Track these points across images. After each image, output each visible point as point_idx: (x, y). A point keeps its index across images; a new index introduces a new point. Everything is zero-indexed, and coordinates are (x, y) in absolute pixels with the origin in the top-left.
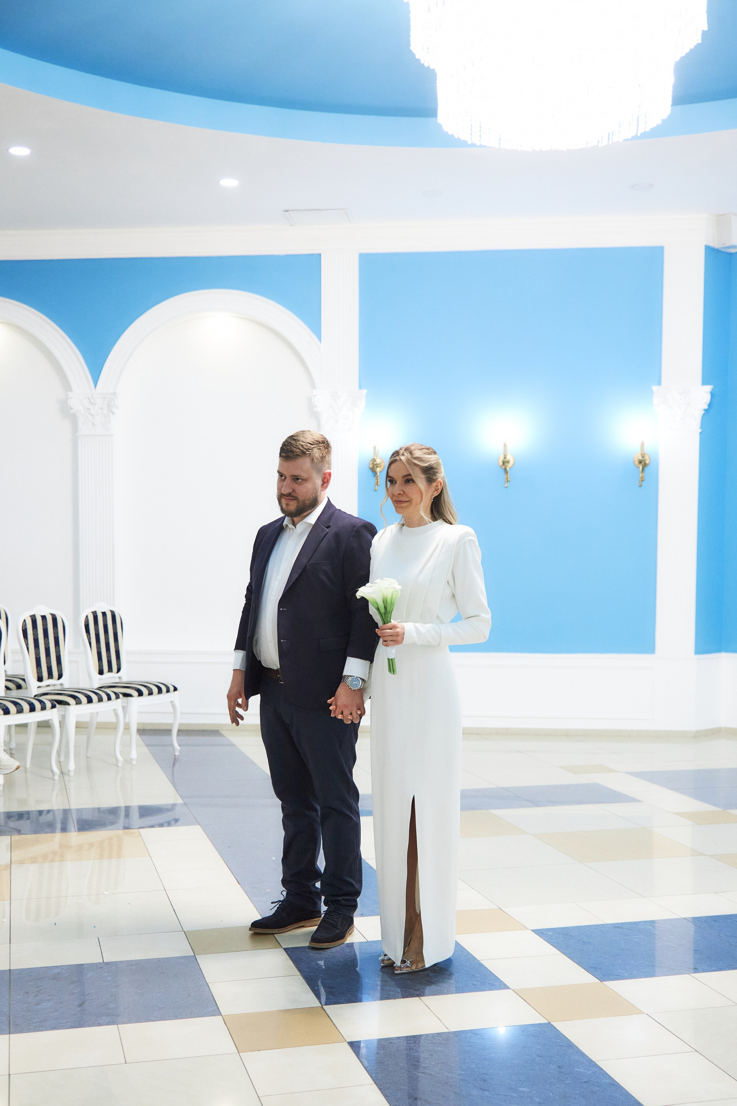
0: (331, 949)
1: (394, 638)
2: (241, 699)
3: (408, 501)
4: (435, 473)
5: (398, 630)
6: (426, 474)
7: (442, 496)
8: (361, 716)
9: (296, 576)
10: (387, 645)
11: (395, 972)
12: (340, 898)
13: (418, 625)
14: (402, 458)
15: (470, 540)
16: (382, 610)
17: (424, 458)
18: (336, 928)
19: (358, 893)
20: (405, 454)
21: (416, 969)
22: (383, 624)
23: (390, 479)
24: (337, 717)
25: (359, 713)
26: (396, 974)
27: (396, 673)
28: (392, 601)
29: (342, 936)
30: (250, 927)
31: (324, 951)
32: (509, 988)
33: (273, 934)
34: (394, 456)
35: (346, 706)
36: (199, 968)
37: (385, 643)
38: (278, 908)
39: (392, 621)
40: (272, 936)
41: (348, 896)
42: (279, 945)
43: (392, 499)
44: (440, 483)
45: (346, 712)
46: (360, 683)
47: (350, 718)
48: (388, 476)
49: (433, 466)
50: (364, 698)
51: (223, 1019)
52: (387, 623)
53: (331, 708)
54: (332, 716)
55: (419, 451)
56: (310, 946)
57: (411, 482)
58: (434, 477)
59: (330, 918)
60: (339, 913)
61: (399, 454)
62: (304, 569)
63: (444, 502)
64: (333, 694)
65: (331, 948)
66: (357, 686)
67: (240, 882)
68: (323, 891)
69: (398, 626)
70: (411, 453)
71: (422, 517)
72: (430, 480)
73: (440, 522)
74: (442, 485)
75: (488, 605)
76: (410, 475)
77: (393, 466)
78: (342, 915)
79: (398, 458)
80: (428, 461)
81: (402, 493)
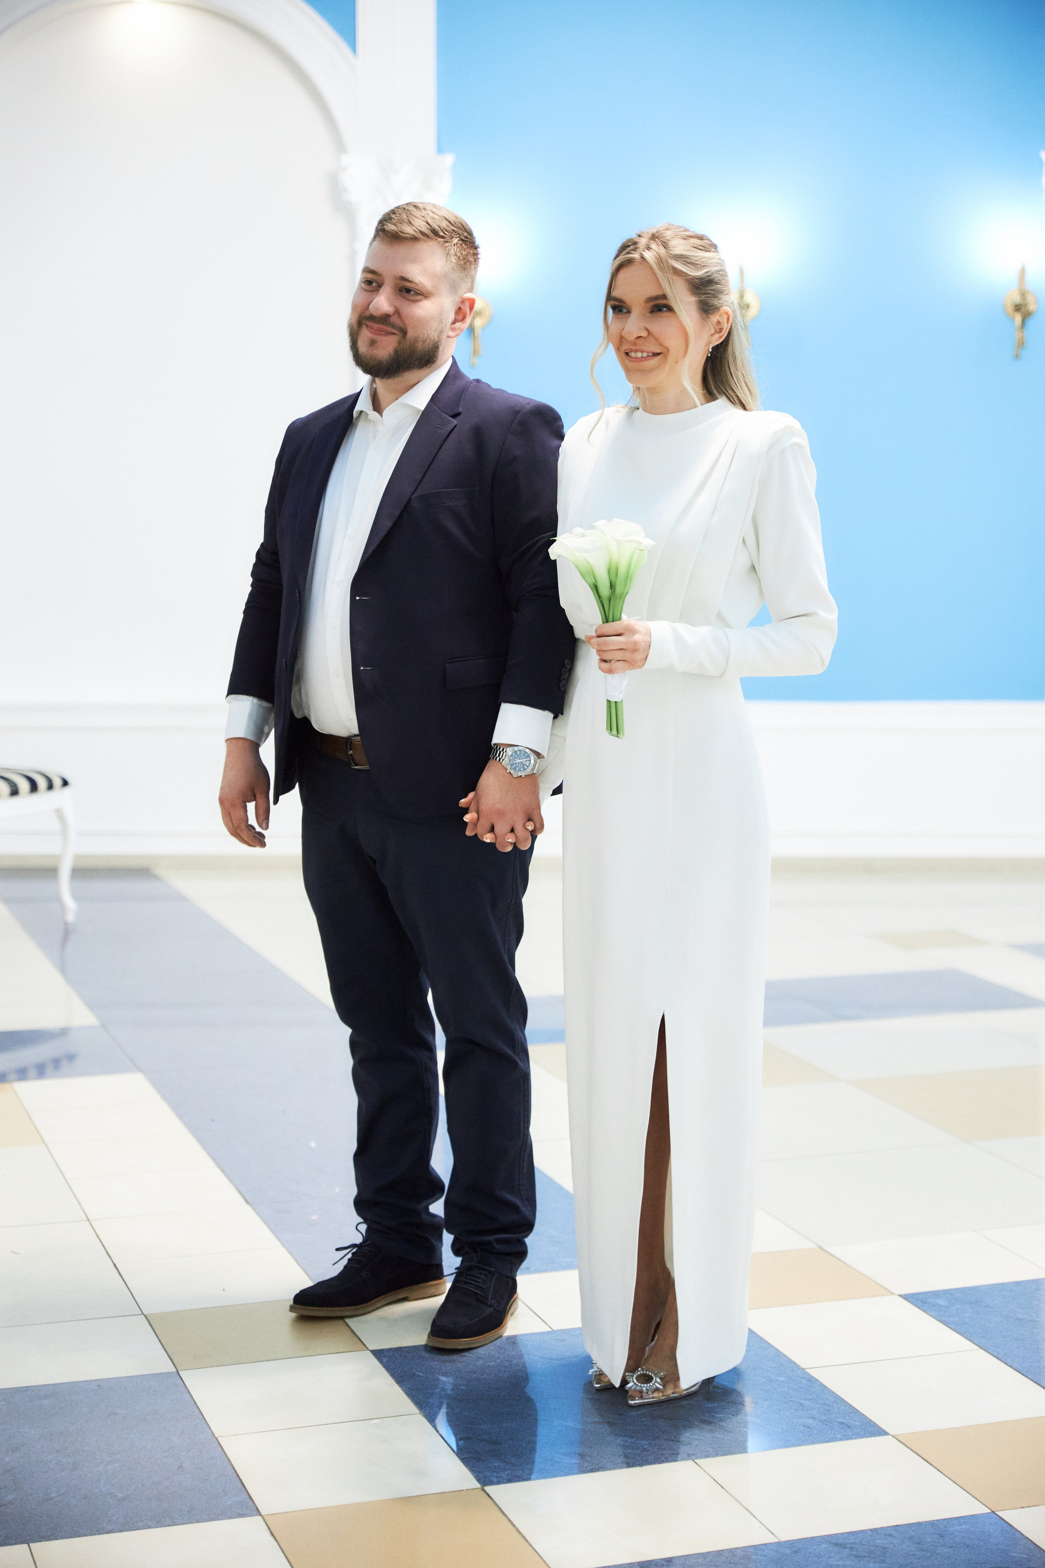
0: (475, 1351)
1: (627, 656)
2: (254, 802)
3: (659, 354)
4: (716, 294)
5: (637, 637)
6: (698, 294)
7: (730, 346)
8: (534, 835)
9: (388, 524)
10: (610, 671)
11: (630, 1402)
12: (491, 1238)
13: (682, 628)
14: (648, 255)
15: (794, 444)
16: (605, 591)
17: (694, 258)
18: (486, 1304)
19: (528, 1226)
20: (654, 246)
21: (673, 1393)
22: (603, 623)
23: (616, 303)
24: (480, 837)
25: (530, 827)
26: (632, 1406)
27: (623, 735)
28: (628, 572)
29: (497, 1319)
30: (292, 1302)
31: (462, 1356)
32: (886, 1434)
33: (342, 1318)
34: (627, 251)
35: (501, 814)
36: (193, 1403)
37: (604, 665)
38: (349, 1260)
39: (624, 616)
40: (341, 1322)
41: (508, 1233)
42: (359, 1342)
43: (618, 349)
44: (726, 317)
45: (502, 828)
46: (530, 761)
47: (510, 840)
48: (609, 297)
49: (714, 275)
50: (541, 794)
51: (264, 1524)
52: (613, 621)
53: (467, 818)
54: (469, 833)
55: (684, 242)
56: (431, 1344)
57: (666, 311)
58: (715, 302)
59: (469, 1281)
60: (490, 1272)
61: (638, 246)
62: (406, 507)
63: (735, 358)
64: (472, 785)
65: (476, 1348)
66: (524, 769)
67: (249, 1200)
68: (450, 1223)
69: (638, 628)
70: (665, 245)
71: (684, 390)
72: (706, 307)
73: (721, 402)
74: (730, 321)
75: (829, 586)
76: (664, 297)
77: (622, 275)
78: (496, 1275)
79: (636, 256)
80: (704, 266)
81: (644, 334)
